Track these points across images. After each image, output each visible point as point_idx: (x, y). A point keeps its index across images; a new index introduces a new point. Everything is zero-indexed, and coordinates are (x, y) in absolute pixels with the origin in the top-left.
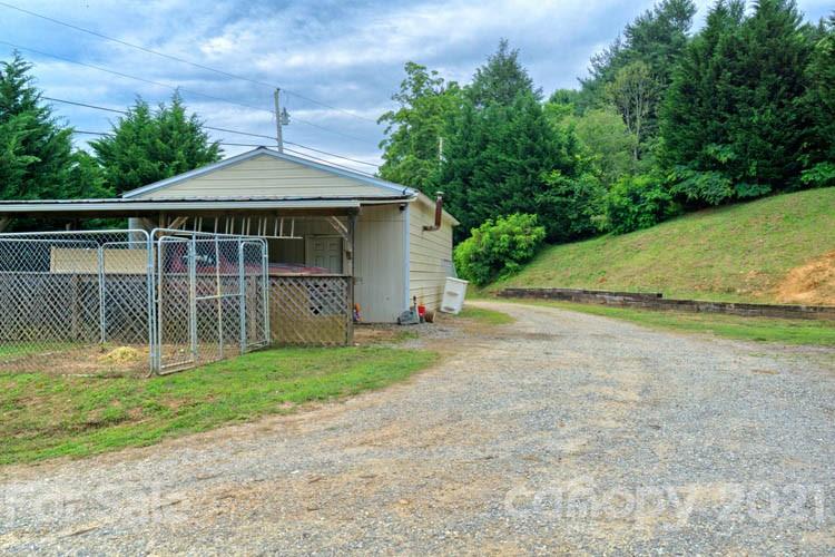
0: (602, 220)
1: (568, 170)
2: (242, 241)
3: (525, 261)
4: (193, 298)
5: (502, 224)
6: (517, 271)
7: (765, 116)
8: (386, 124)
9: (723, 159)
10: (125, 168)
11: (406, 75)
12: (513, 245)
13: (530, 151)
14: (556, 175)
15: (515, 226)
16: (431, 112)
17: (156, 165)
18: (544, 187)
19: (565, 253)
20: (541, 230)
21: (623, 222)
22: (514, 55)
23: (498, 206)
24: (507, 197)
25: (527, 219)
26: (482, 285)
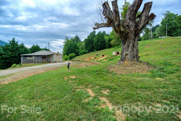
0: (80, 54)
1: (78, 49)
2: (39, 57)
3: (74, 58)
4: (36, 60)
5: (72, 54)
6: (73, 58)
7: (91, 46)
8: (63, 43)
9: (88, 49)
10: (32, 51)
11: (65, 38)
12: (73, 56)
13: (75, 47)
14: (77, 50)
15: (73, 54)
16: (68, 42)
17: (35, 50)
18: (76, 51)
19: (77, 57)
20: (75, 55)
21: (82, 54)
22: (78, 36)
23: (72, 52)
24: (73, 51)
25: (74, 53)
26: (70, 60)
